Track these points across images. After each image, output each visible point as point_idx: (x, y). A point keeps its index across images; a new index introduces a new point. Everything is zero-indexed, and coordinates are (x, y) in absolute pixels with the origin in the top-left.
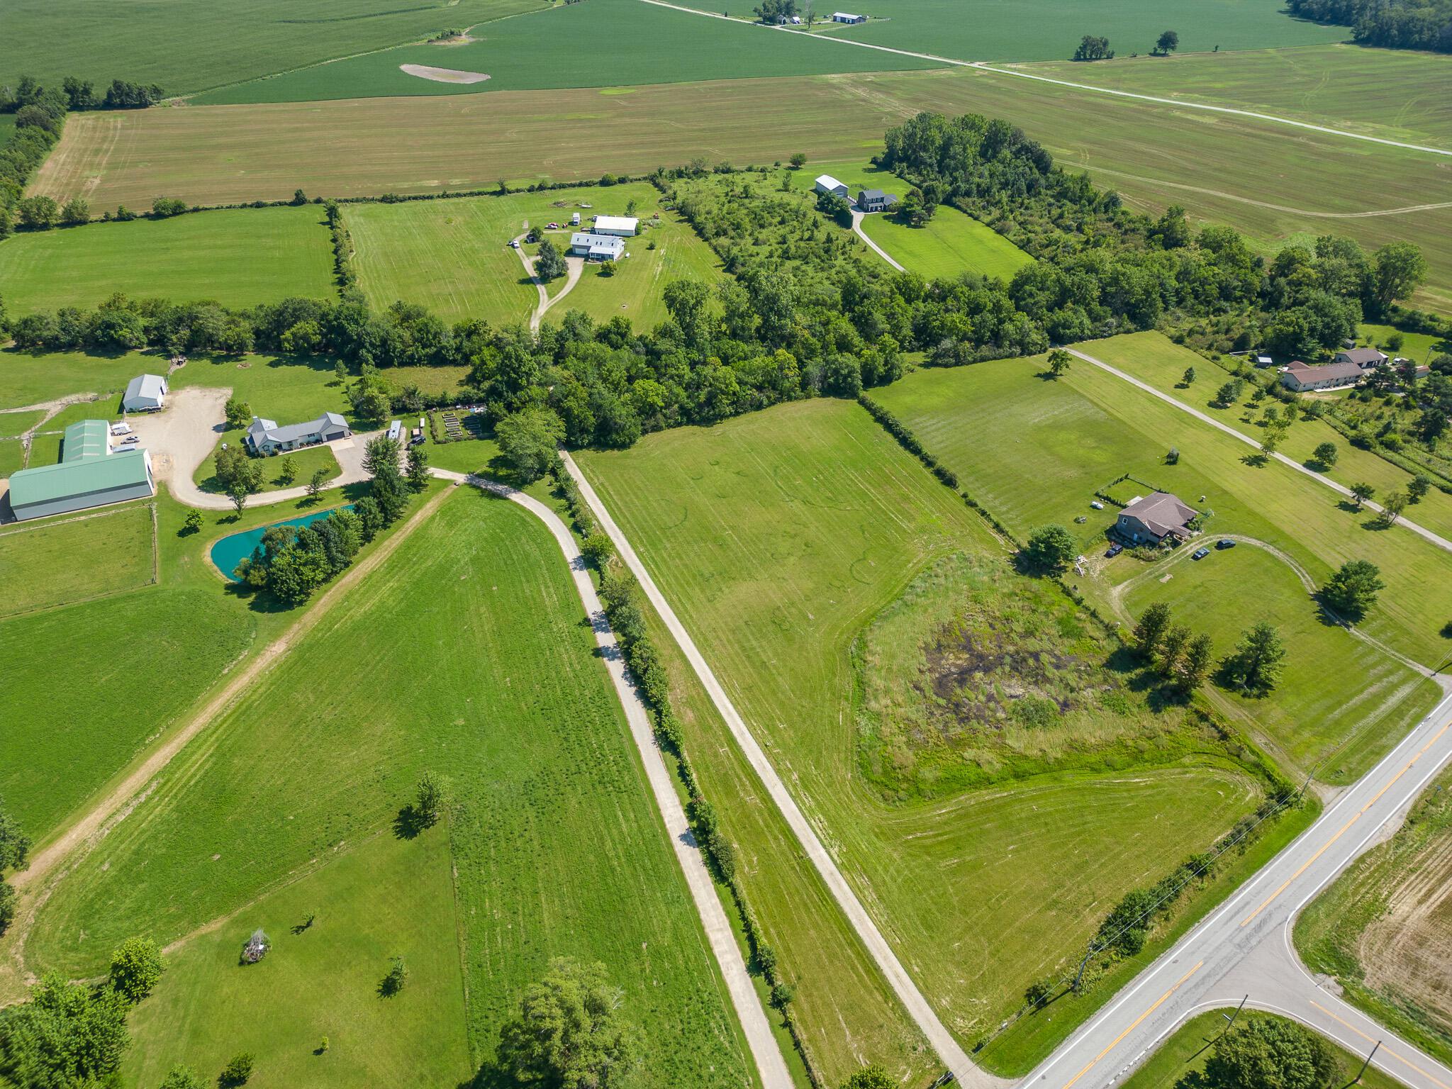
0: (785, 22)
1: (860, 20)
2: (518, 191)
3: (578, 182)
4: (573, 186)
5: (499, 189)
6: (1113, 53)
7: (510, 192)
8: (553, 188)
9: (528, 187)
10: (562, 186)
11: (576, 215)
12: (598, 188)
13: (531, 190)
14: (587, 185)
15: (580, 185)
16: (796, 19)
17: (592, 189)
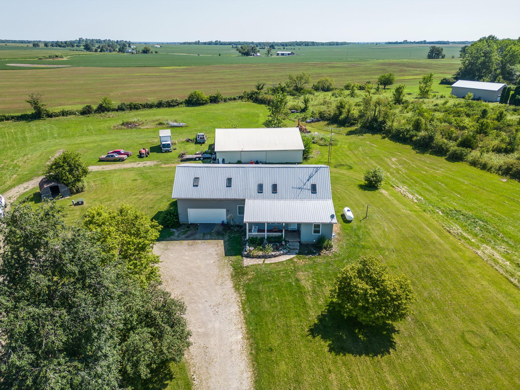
0: (254, 55)
1: (292, 53)
2: (64, 113)
3: (156, 102)
4: (151, 106)
5: (31, 111)
6: (445, 55)
7: (50, 116)
8: (121, 109)
9: (80, 107)
10: (134, 107)
11: (165, 133)
12: (183, 108)
13: (86, 112)
14: (170, 105)
15: (160, 105)
16: (258, 54)
17: (176, 109)
